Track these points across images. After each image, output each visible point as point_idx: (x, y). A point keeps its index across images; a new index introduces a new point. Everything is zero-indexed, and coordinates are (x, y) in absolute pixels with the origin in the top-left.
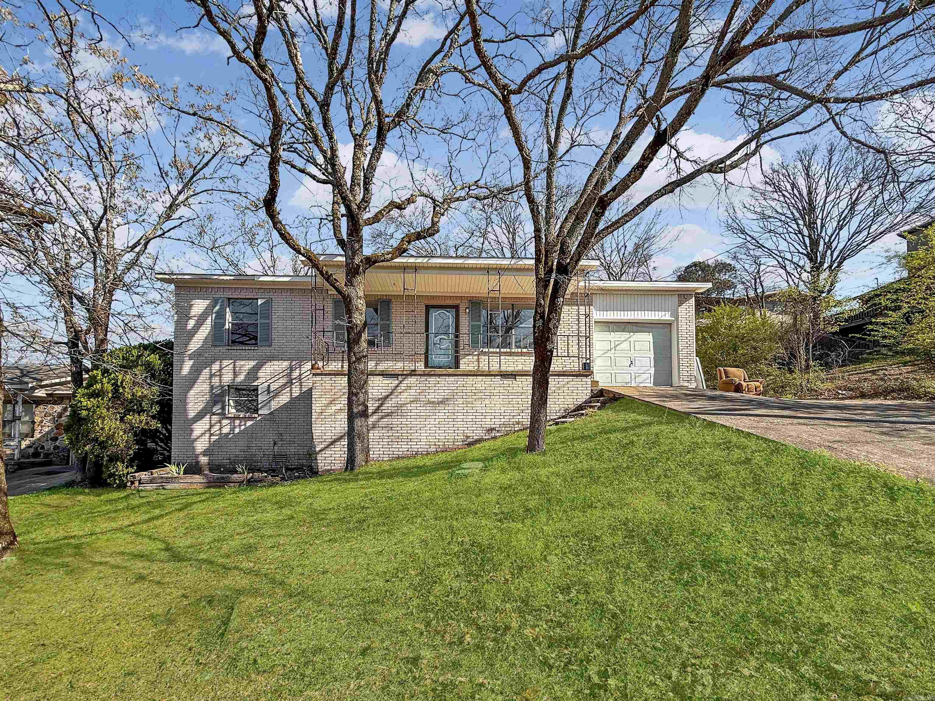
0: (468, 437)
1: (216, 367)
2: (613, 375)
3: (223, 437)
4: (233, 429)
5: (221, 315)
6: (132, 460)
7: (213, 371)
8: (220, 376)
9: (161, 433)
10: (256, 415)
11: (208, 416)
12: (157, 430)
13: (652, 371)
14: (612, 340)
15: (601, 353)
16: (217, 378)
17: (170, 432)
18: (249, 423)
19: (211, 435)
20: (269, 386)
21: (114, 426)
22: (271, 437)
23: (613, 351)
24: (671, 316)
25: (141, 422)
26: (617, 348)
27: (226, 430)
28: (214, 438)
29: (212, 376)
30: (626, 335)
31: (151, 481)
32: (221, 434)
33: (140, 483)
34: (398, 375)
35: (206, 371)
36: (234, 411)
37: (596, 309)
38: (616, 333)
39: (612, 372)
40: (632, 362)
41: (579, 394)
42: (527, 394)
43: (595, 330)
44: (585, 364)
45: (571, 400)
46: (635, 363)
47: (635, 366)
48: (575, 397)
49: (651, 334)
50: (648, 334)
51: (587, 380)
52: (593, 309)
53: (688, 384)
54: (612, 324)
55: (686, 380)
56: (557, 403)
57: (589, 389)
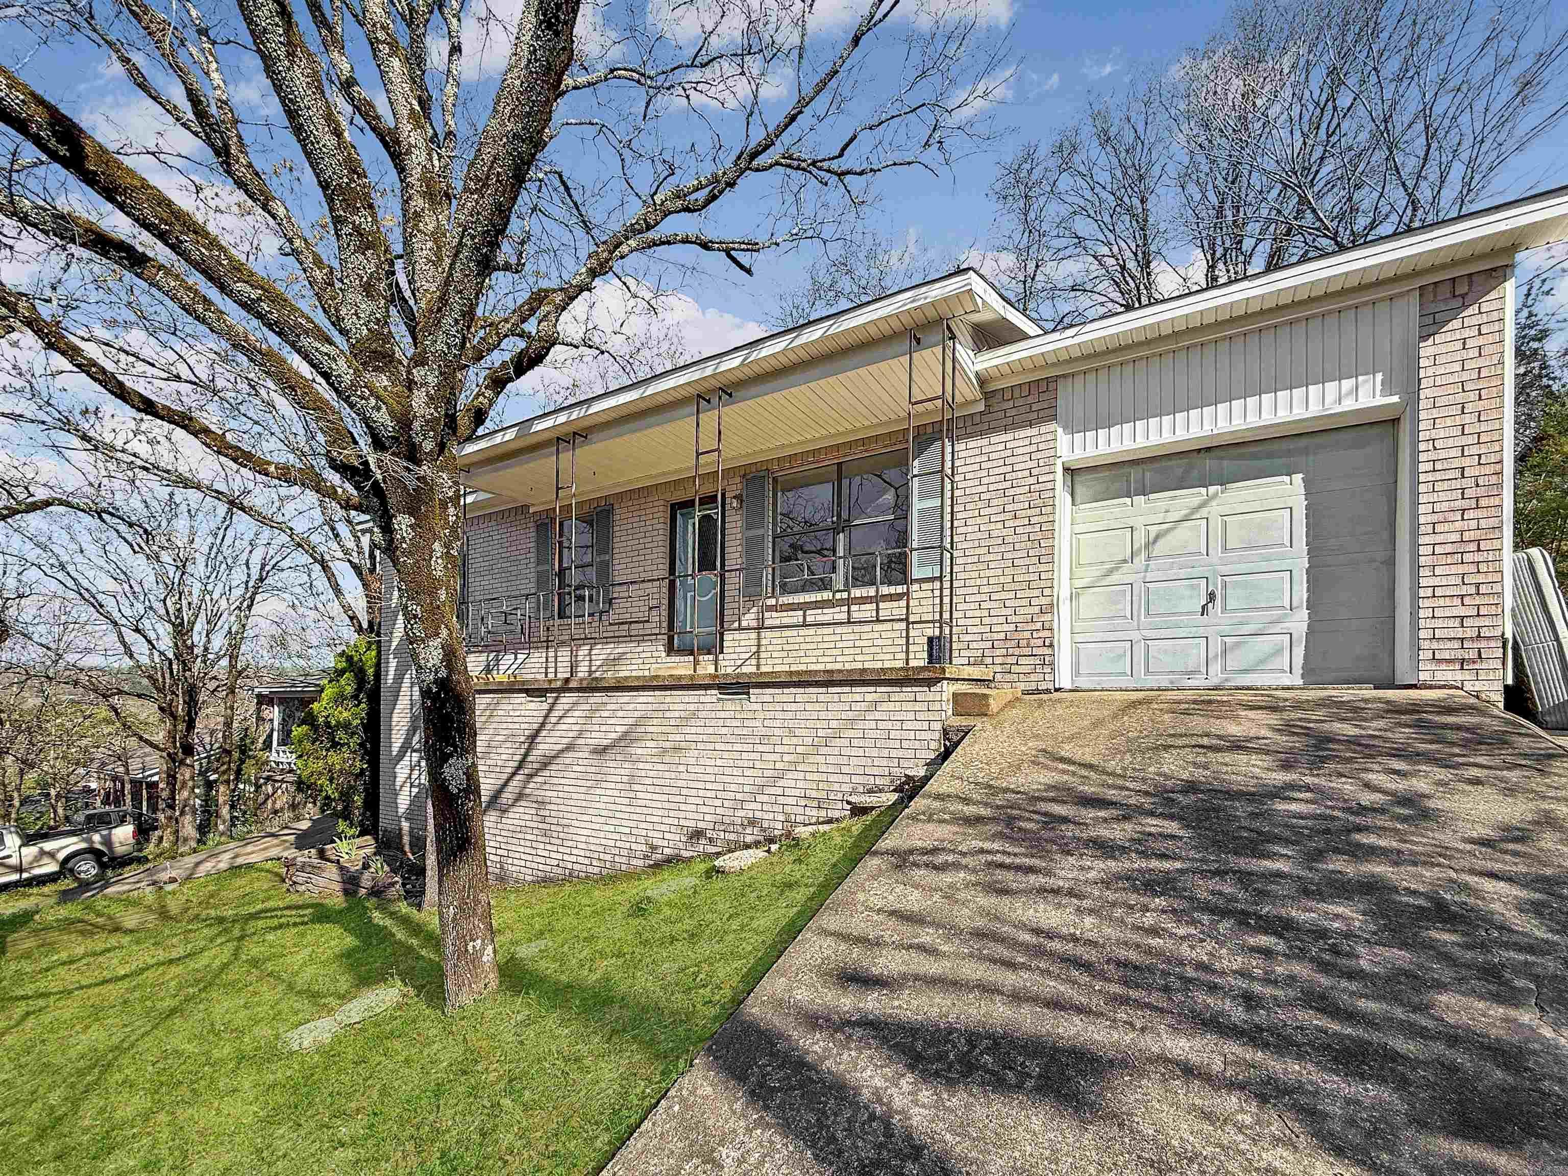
0: (653, 848)
2: (1140, 649)
3: (422, 790)
11: (408, 753)
13: (1299, 622)
14: (1138, 522)
15: (1096, 571)
19: (411, 785)
23: (1140, 560)
24: (1388, 387)
26: (1157, 550)
28: (414, 792)
30: (1190, 497)
32: (420, 784)
33: (296, 870)
34: (547, 690)
35: (408, 677)
37: (1071, 429)
38: (1152, 496)
39: (1135, 636)
40: (1212, 597)
41: (905, 744)
42: (773, 740)
43: (1078, 499)
44: (930, 640)
45: (885, 762)
46: (1225, 598)
47: (1224, 609)
48: (894, 754)
49: (1298, 478)
50: (1286, 479)
51: (931, 696)
52: (1060, 430)
53: (1459, 676)
54: (1139, 469)
55: (1449, 661)
56: (845, 770)
57: (938, 726)
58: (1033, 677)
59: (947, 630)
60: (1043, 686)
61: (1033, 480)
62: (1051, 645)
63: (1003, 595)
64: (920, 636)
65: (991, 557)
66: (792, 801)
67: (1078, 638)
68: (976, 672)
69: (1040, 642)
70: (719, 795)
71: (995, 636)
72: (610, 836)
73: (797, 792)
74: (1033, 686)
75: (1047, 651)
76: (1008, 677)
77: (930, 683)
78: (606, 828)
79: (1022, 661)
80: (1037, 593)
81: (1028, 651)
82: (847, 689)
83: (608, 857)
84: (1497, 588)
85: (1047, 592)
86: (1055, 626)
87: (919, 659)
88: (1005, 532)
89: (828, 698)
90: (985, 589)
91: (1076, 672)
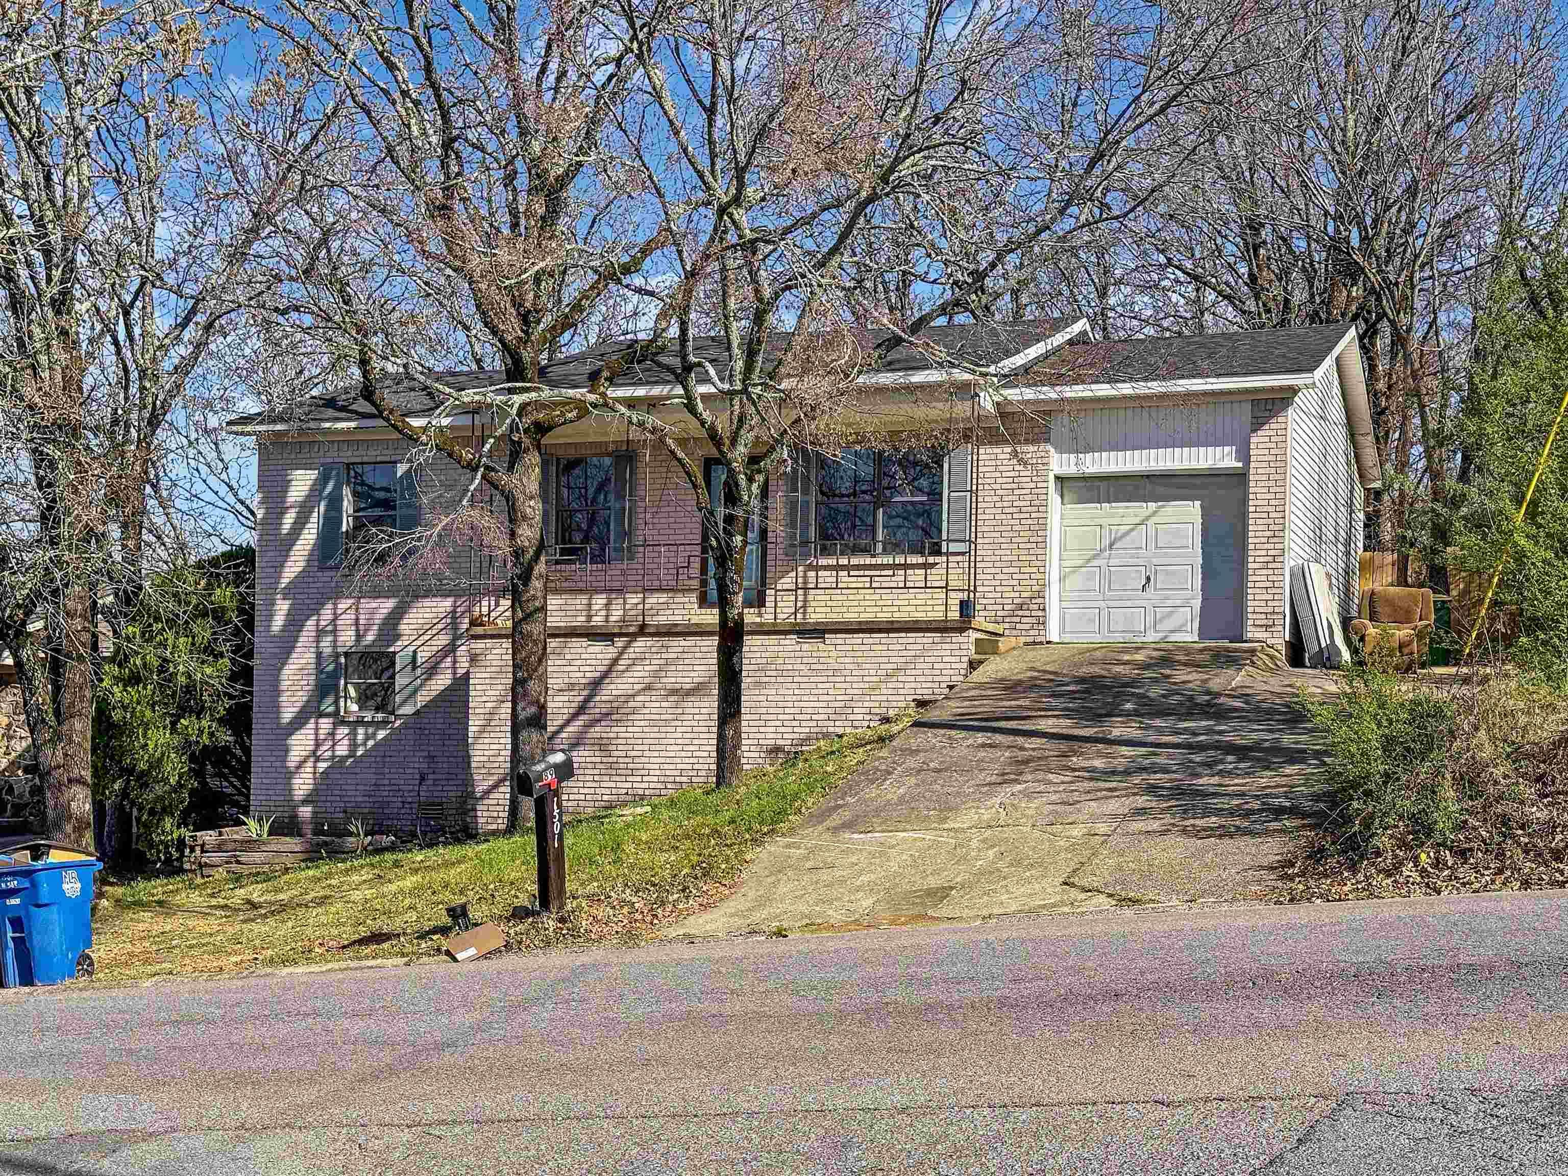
1: (327, 613)
2: (1104, 614)
3: (337, 763)
4: (353, 746)
5: (335, 503)
6: (185, 814)
7: (323, 623)
8: (334, 632)
9: (234, 756)
10: (392, 718)
11: (312, 721)
12: (226, 749)
13: (1197, 603)
16: (330, 639)
17: (247, 751)
18: (381, 734)
19: (318, 759)
20: (415, 652)
21: (161, 741)
22: (418, 763)
23: (1106, 551)
24: (1236, 456)
25: (201, 731)
26: (1117, 544)
27: (342, 750)
28: (322, 765)
29: (320, 633)
31: (219, 848)
32: (333, 757)
33: (203, 851)
35: (310, 623)
36: (354, 707)
37: (1060, 450)
38: (1114, 504)
39: (1102, 604)
40: (1148, 579)
41: (944, 672)
42: (845, 673)
43: (1065, 501)
44: (961, 602)
45: (929, 685)
46: (1155, 580)
47: (1155, 589)
48: (936, 679)
49: (1198, 503)
50: (1191, 503)
51: (961, 639)
52: (1052, 450)
53: (1265, 635)
54: (1105, 483)
55: (1261, 626)
56: (901, 691)
57: (965, 659)
58: (1032, 633)
59: (972, 595)
60: (1038, 639)
61: (1033, 485)
62: (1044, 610)
63: (1012, 570)
64: (955, 599)
65: (1003, 540)
66: (860, 717)
67: (1064, 604)
68: (991, 627)
69: (1036, 607)
70: (797, 717)
71: (1006, 601)
72: (687, 760)
73: (864, 711)
74: (1031, 639)
75: (1040, 613)
76: (1015, 632)
77: (961, 630)
78: (683, 754)
79: (1024, 620)
80: (1035, 570)
81: (1027, 613)
82: (903, 635)
83: (684, 779)
84: (1282, 584)
85: (1042, 570)
86: (1047, 597)
87: (954, 614)
88: (1012, 522)
89: (889, 641)
90: (998, 564)
91: (1062, 630)
